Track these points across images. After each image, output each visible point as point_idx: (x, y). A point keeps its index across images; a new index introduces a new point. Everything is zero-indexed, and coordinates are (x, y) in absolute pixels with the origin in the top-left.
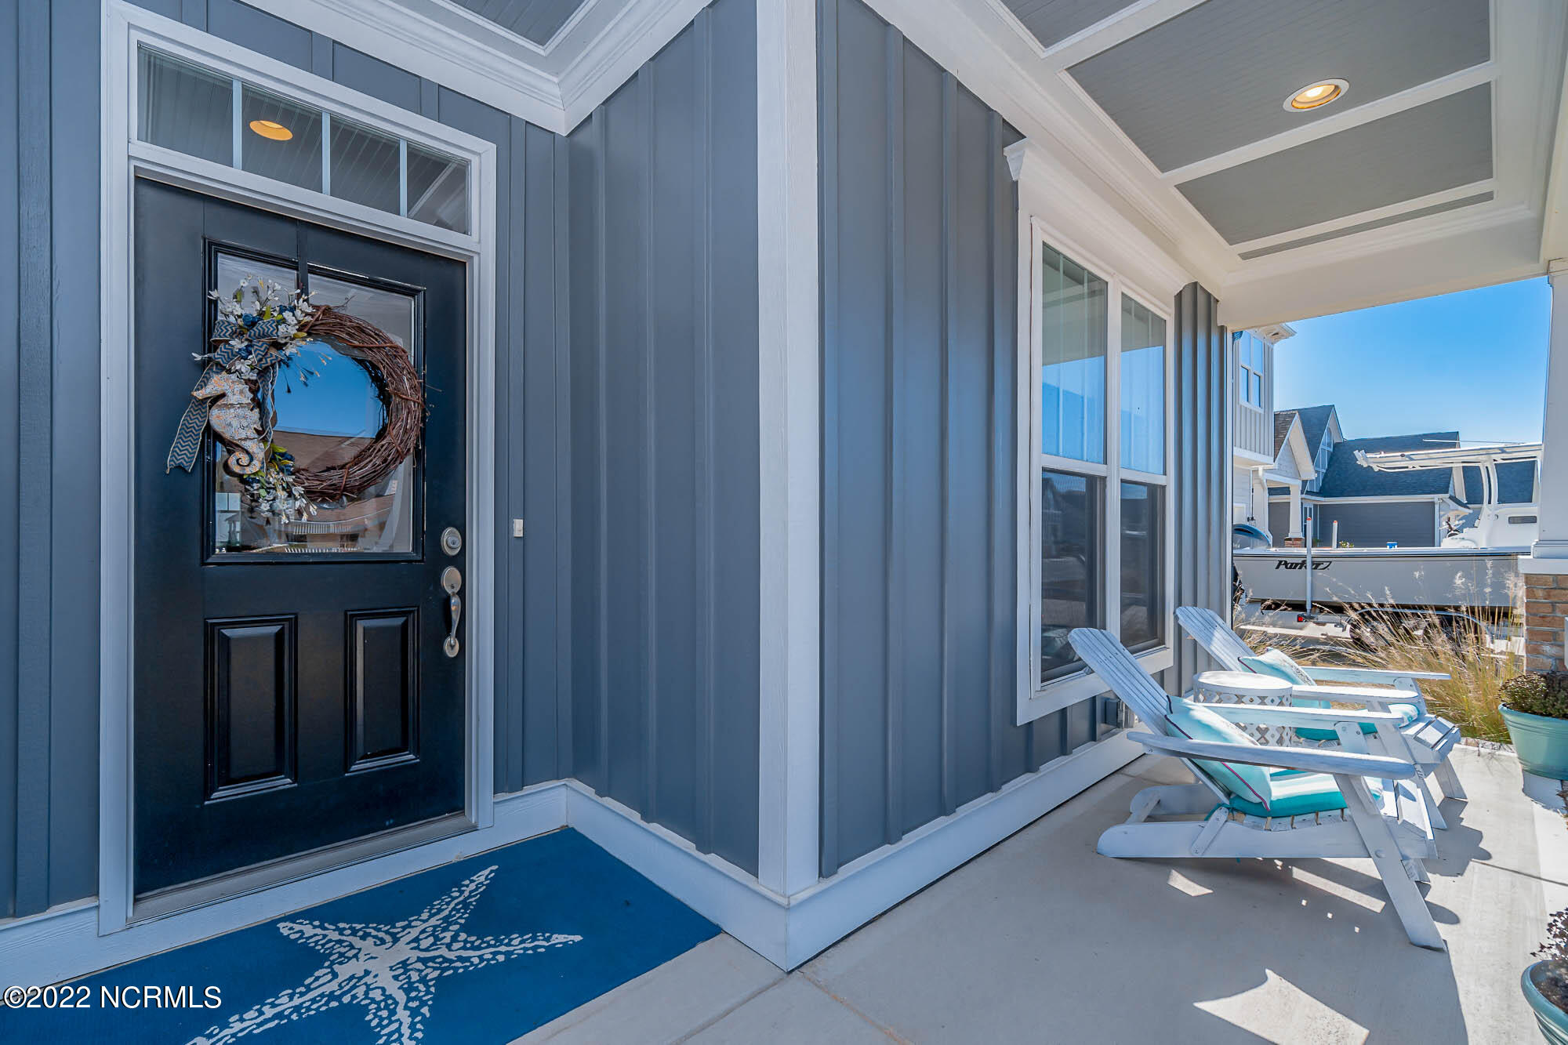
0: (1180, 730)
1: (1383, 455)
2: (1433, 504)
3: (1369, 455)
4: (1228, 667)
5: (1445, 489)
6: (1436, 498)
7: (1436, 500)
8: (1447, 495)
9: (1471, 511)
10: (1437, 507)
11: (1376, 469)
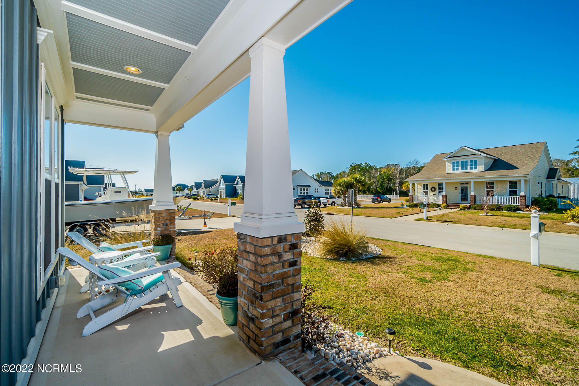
0: (117, 275)
1: (78, 169)
2: (78, 185)
3: (74, 169)
4: (94, 252)
5: (82, 180)
6: (79, 183)
7: (79, 184)
8: (83, 182)
9: (88, 187)
10: (79, 186)
11: (74, 174)
